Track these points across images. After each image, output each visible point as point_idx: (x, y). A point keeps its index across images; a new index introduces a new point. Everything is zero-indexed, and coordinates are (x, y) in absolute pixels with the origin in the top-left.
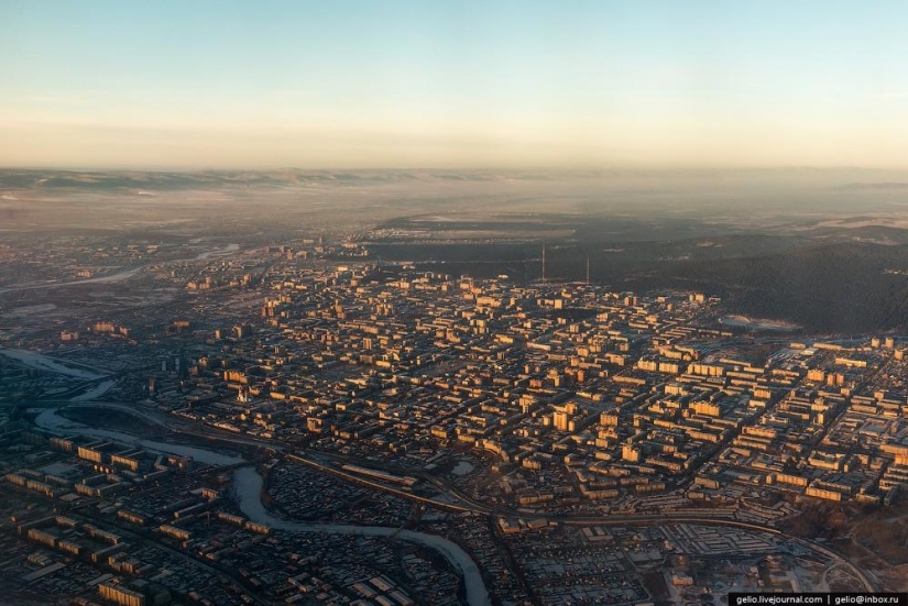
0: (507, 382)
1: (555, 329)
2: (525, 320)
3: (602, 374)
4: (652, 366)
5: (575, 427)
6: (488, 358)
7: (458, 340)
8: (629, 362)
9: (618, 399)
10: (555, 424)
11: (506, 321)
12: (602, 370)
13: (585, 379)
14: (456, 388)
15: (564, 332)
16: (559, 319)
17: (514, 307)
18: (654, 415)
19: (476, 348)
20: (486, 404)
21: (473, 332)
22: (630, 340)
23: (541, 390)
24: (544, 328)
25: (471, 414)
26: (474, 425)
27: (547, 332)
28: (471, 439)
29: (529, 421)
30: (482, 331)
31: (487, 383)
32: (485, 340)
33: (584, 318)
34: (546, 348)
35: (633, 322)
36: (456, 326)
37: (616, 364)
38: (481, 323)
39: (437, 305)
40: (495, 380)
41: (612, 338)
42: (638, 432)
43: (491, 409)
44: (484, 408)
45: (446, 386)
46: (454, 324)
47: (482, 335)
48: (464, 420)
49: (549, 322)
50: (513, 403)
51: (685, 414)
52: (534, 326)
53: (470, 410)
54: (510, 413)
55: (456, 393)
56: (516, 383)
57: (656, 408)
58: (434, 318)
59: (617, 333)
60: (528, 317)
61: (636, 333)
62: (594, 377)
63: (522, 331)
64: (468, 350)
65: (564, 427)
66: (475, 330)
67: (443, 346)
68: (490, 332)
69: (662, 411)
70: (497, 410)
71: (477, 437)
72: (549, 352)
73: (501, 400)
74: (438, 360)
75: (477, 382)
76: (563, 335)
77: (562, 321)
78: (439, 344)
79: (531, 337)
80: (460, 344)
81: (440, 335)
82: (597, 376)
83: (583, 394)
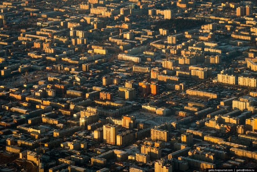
0: (78, 93)
1: (155, 39)
2: (126, 31)
3: (177, 87)
4: (231, 80)
5: (123, 141)
6: (73, 69)
7: (52, 51)
8: (210, 75)
9: (181, 113)
10: (105, 138)
11: (108, 33)
12: (178, 83)
13: (159, 92)
14: (27, 99)
15: (162, 43)
16: (161, 30)
17: (122, 18)
18: (208, 131)
19: (66, 59)
20: (47, 116)
21: (70, 43)
22: (224, 52)
23: (107, 103)
24: (142, 39)
25: (29, 126)
26: (27, 136)
27: (145, 43)
28: (17, 151)
29: (81, 134)
30: (79, 42)
31: (59, 94)
32: (79, 52)
33: (187, 29)
34: (135, 59)
35: (237, 34)
36: (55, 37)
37: (196, 77)
38: (80, 34)
39: (49, 16)
40: (68, 92)
41: (206, 50)
42: (183, 147)
43: (51, 121)
44: (44, 120)
45: (19, 97)
46: (55, 34)
47: (78, 46)
48: (21, 131)
49: (150, 33)
50: (75, 115)
51: (240, 130)
52: (133, 36)
53: (30, 122)
54: (67, 125)
55: (25, 104)
56: (87, 95)
57: (212, 124)
58: (39, 28)
59: (214, 45)
60: (131, 27)
61: (235, 44)
62: (169, 90)
63: (119, 42)
64: (59, 61)
65: (112, 141)
66: (73, 40)
67: (36, 57)
68: (88, 43)
69: (217, 127)
70: (56, 122)
71: (24, 148)
72: (137, 64)
73: (64, 112)
74: (23, 71)
75: (50, 93)
76: (159, 46)
77: (163, 32)
78: (32, 55)
79: (126, 48)
80: (53, 55)
81: (37, 45)
82: (173, 89)
83: (148, 108)
